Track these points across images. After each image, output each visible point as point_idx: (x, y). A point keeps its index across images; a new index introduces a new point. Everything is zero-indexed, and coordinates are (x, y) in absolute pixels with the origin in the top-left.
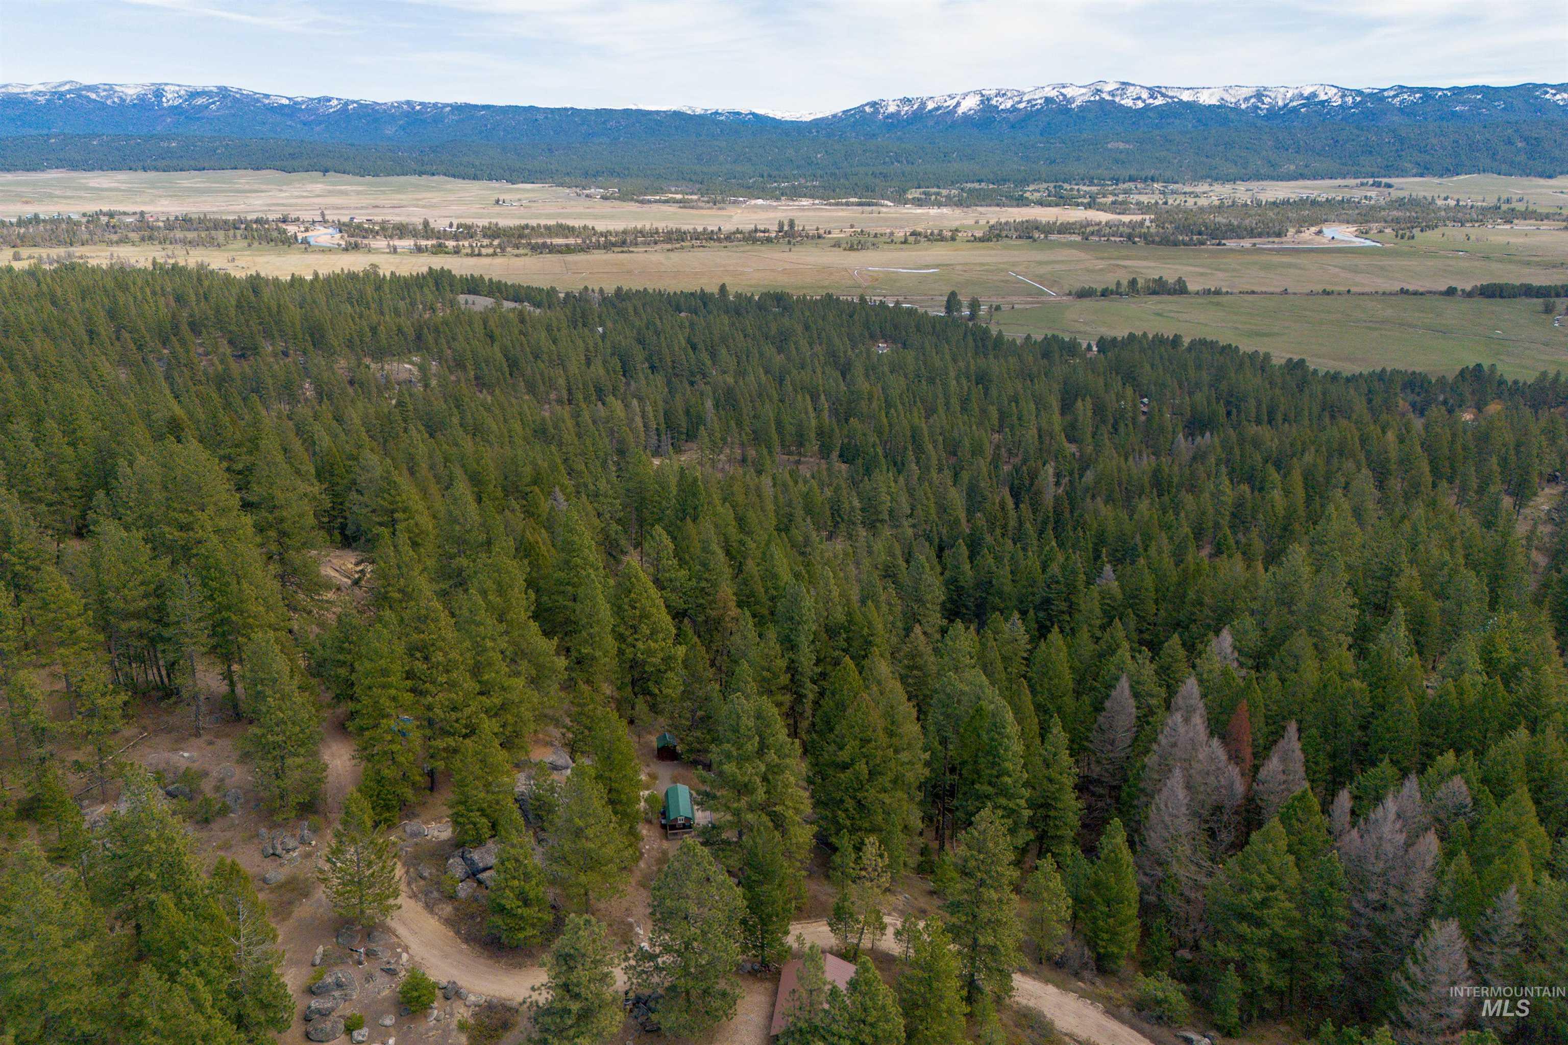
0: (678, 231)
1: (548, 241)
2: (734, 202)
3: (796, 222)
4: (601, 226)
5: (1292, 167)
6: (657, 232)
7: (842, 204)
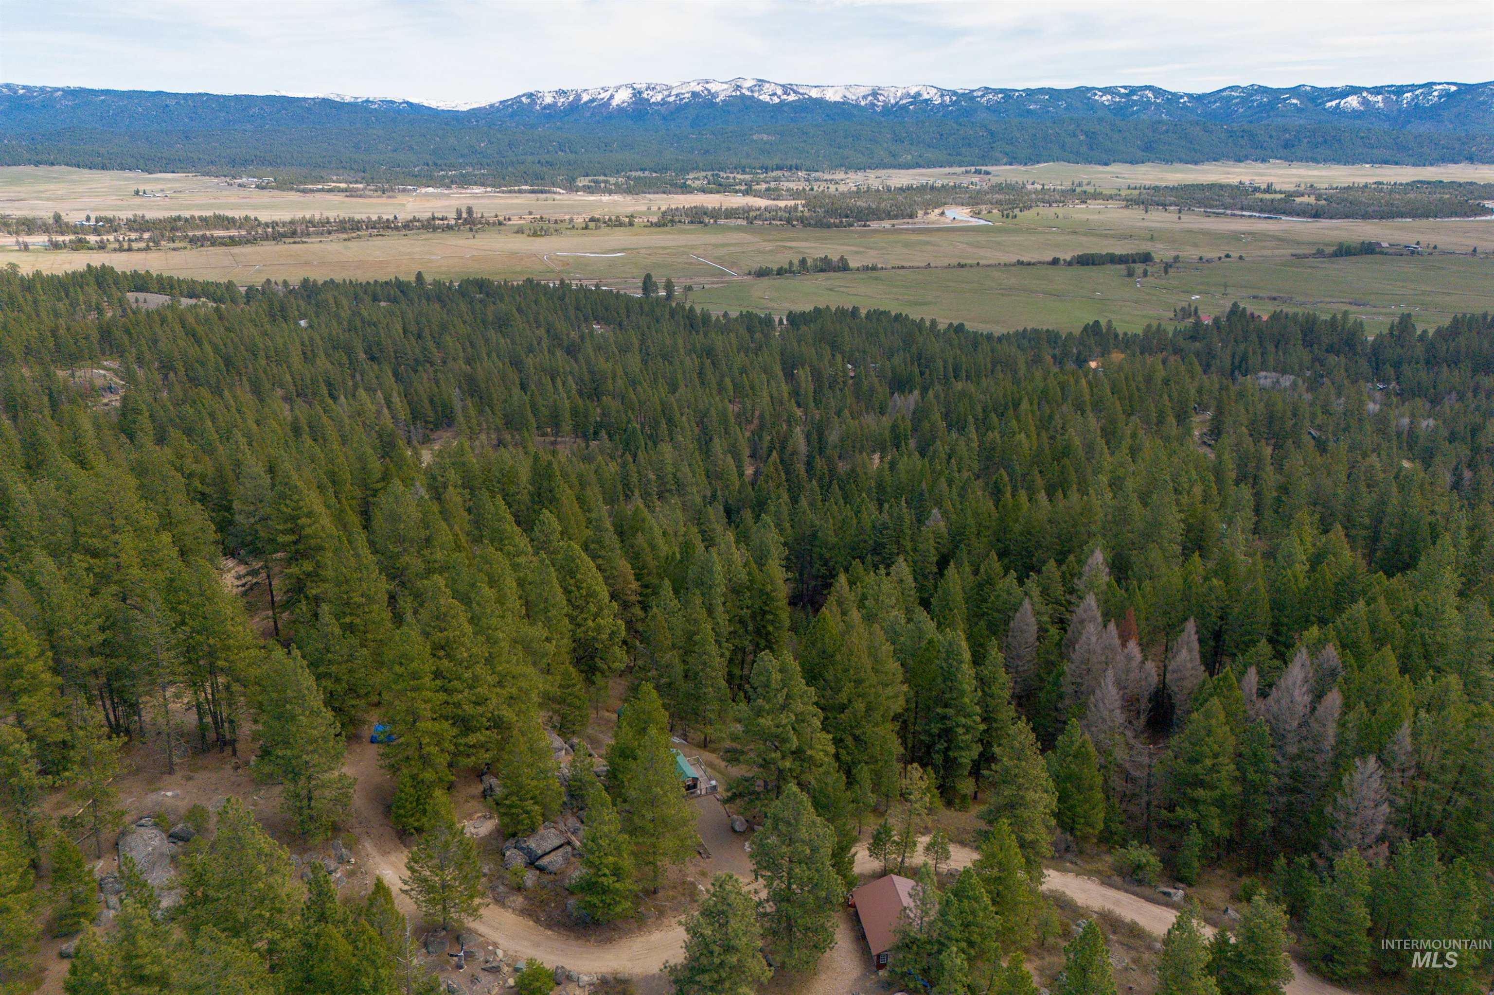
0: (351, 220)
1: (208, 233)
2: (404, 190)
3: (474, 210)
4: (265, 216)
5: (909, 157)
6: (328, 222)
7: (515, 192)
